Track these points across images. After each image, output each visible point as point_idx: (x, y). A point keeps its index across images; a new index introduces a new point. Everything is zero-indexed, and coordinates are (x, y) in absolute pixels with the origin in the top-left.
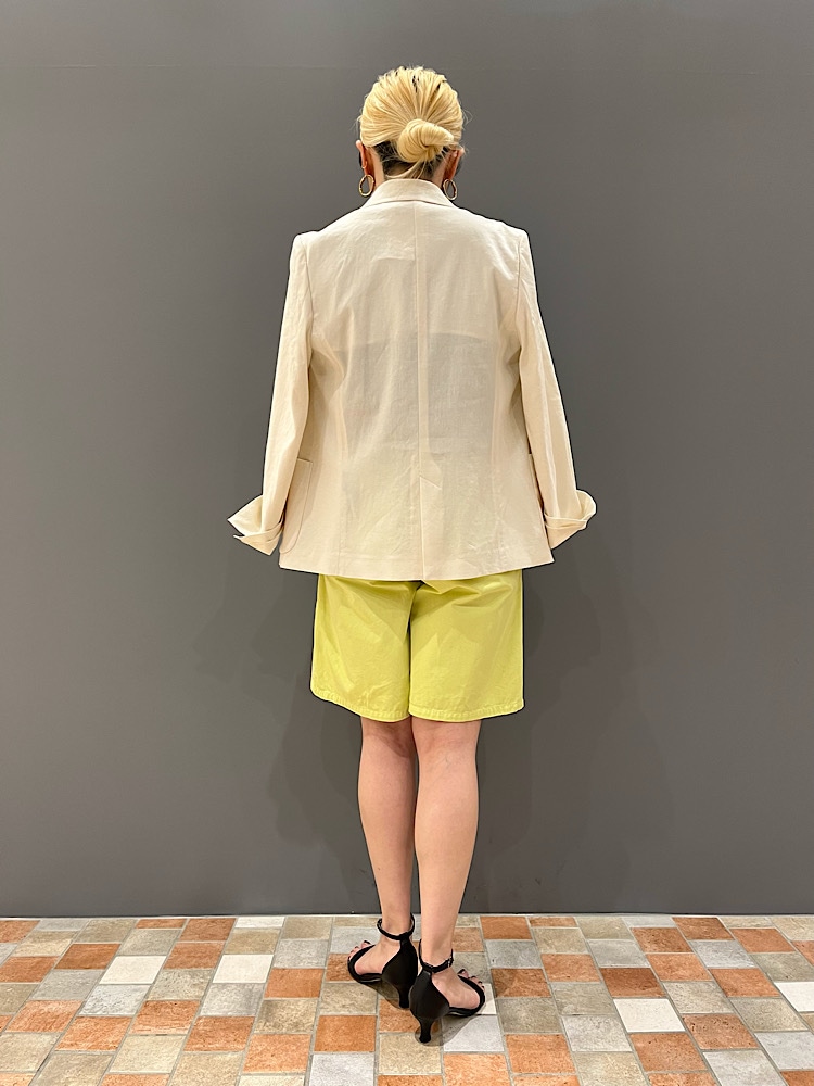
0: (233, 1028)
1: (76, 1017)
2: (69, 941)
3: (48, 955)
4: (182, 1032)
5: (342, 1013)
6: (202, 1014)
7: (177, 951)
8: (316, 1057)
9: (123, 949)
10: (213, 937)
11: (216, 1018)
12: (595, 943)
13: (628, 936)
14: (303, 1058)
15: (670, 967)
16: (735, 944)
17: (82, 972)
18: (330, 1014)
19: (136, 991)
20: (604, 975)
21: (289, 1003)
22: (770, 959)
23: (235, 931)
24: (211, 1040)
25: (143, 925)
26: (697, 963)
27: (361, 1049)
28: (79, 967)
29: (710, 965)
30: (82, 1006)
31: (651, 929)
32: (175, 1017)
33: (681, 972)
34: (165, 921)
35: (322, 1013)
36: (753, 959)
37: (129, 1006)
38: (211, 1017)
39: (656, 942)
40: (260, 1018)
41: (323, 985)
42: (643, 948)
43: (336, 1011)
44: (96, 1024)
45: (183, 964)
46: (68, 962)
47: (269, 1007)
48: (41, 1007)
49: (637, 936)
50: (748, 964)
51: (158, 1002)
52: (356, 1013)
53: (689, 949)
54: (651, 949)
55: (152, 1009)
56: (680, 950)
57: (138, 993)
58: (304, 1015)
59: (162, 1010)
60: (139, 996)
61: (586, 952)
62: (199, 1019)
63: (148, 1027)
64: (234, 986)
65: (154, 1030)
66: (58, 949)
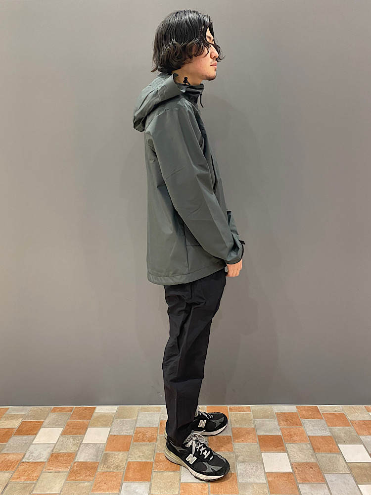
0: (89, 468)
1: (21, 462)
2: (21, 419)
3: (10, 427)
4: (67, 470)
5: (138, 460)
6: (76, 460)
7: (68, 426)
8: (124, 484)
9: (45, 424)
10: (84, 417)
11: (82, 463)
12: (258, 421)
13: (273, 417)
14: (118, 485)
15: (291, 435)
16: (323, 422)
17: (25, 437)
18: (133, 460)
19: (48, 447)
20: (259, 440)
21: (115, 455)
22: (339, 430)
23: (95, 415)
24: (78, 475)
25: (54, 411)
26: (303, 433)
27: (144, 480)
28: (25, 434)
29: (309, 434)
30: (24, 456)
31: (285, 413)
32: (64, 462)
33: (295, 438)
34: (64, 409)
35: (129, 460)
36: (330, 431)
37: (44, 456)
38: (80, 462)
39: (286, 420)
40: (102, 463)
41: (131, 445)
42: (279, 424)
43: (135, 459)
44: (30, 466)
45: (70, 433)
46: (20, 431)
47: (106, 457)
48: (6, 457)
49: (278, 417)
50: (328, 434)
51: (58, 453)
52: (144, 460)
53: (301, 425)
54: (284, 425)
55: (55, 457)
56: (297, 425)
57: (49, 449)
58: (121, 461)
59: (59, 458)
60: (49, 450)
61: (253, 427)
62: (75, 463)
63: (52, 468)
64: (91, 445)
65: (55, 469)
66: (15, 424)
